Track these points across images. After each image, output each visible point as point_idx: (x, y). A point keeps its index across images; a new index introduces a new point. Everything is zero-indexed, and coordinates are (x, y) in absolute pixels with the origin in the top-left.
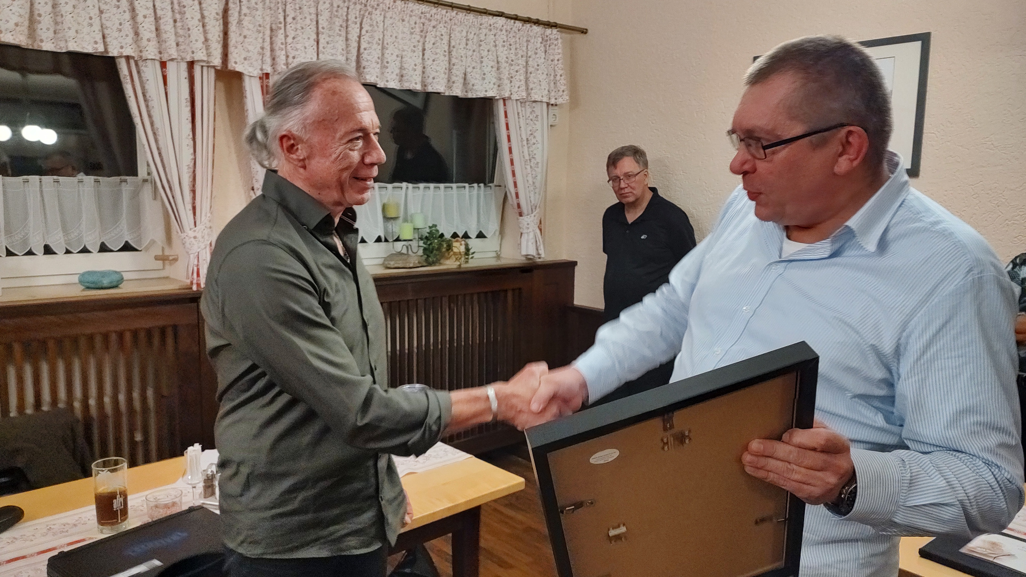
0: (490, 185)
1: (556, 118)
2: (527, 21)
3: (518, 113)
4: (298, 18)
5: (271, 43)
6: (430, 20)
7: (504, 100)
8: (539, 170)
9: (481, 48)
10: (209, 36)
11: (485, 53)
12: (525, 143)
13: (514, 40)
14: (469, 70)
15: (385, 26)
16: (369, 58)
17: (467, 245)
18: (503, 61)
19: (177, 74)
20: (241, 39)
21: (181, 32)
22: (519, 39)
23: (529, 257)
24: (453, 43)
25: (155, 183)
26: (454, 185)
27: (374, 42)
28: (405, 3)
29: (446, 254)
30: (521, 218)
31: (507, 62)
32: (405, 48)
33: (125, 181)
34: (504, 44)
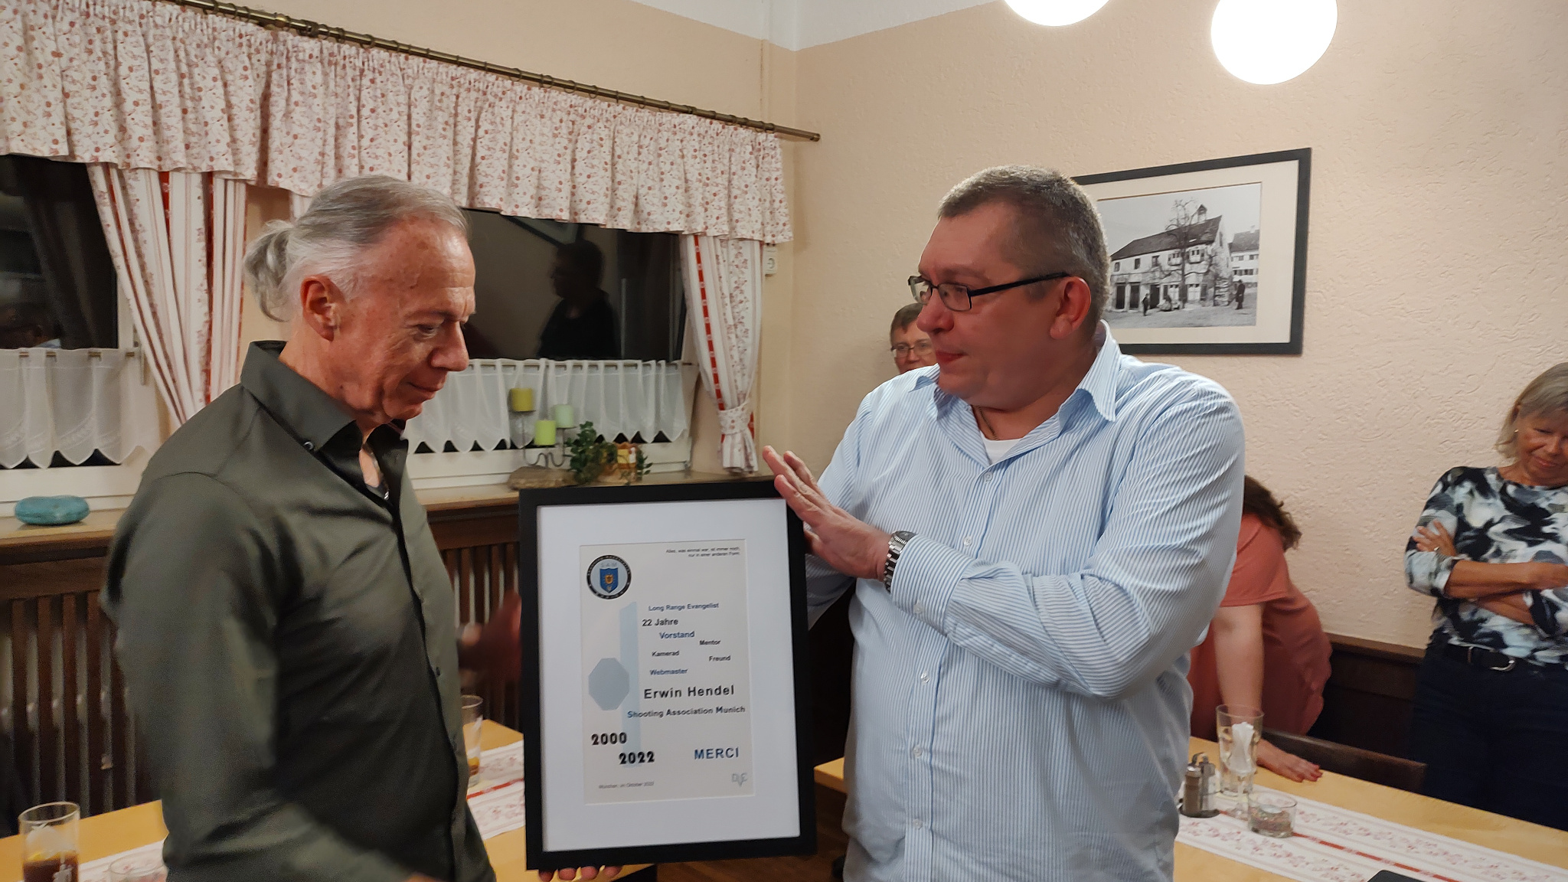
0: (675, 362)
1: (774, 263)
2: (730, 120)
3: (717, 256)
4: (380, 110)
5: (337, 147)
6: (583, 117)
7: (696, 237)
8: (749, 341)
9: (661, 159)
10: (239, 135)
11: (666, 167)
12: (727, 300)
13: (710, 148)
14: (643, 191)
15: (515, 124)
16: (489, 171)
17: (639, 453)
18: (694, 179)
19: (186, 193)
20: (290, 139)
21: (193, 127)
22: (718, 147)
23: (735, 471)
24: (618, 152)
25: (146, 359)
26: (620, 363)
27: (498, 148)
28: (545, 92)
29: (607, 467)
30: (722, 411)
31: (700, 181)
32: (545, 157)
33: (98, 355)
34: (695, 154)
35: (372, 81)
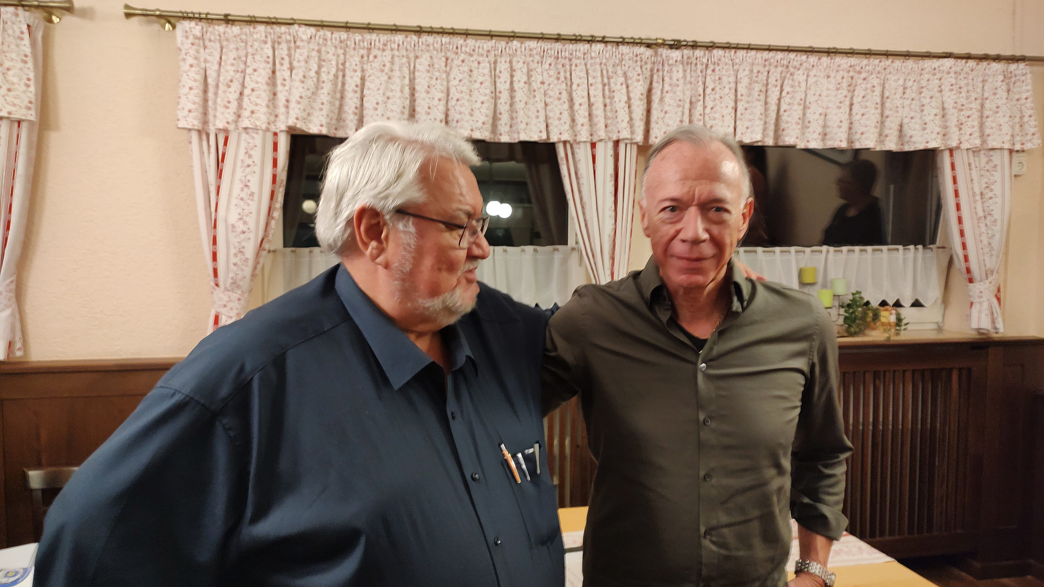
0: (931, 246)
1: (1023, 166)
2: (985, 58)
3: (970, 164)
4: (717, 89)
5: (690, 115)
6: (860, 73)
7: (951, 151)
8: (997, 229)
9: (922, 95)
10: (634, 116)
11: (926, 101)
12: (978, 197)
13: (965, 81)
14: (906, 121)
15: (808, 85)
16: (789, 119)
17: (898, 315)
18: (950, 107)
19: (605, 153)
20: (662, 114)
21: (609, 114)
22: (973, 79)
23: (982, 331)
24: (887, 94)
25: (581, 252)
26: (884, 248)
27: (795, 103)
28: (831, 59)
29: (872, 324)
30: (972, 285)
31: (956, 108)
32: (830, 105)
33: (557, 250)
34: (952, 88)
35: (713, 71)
